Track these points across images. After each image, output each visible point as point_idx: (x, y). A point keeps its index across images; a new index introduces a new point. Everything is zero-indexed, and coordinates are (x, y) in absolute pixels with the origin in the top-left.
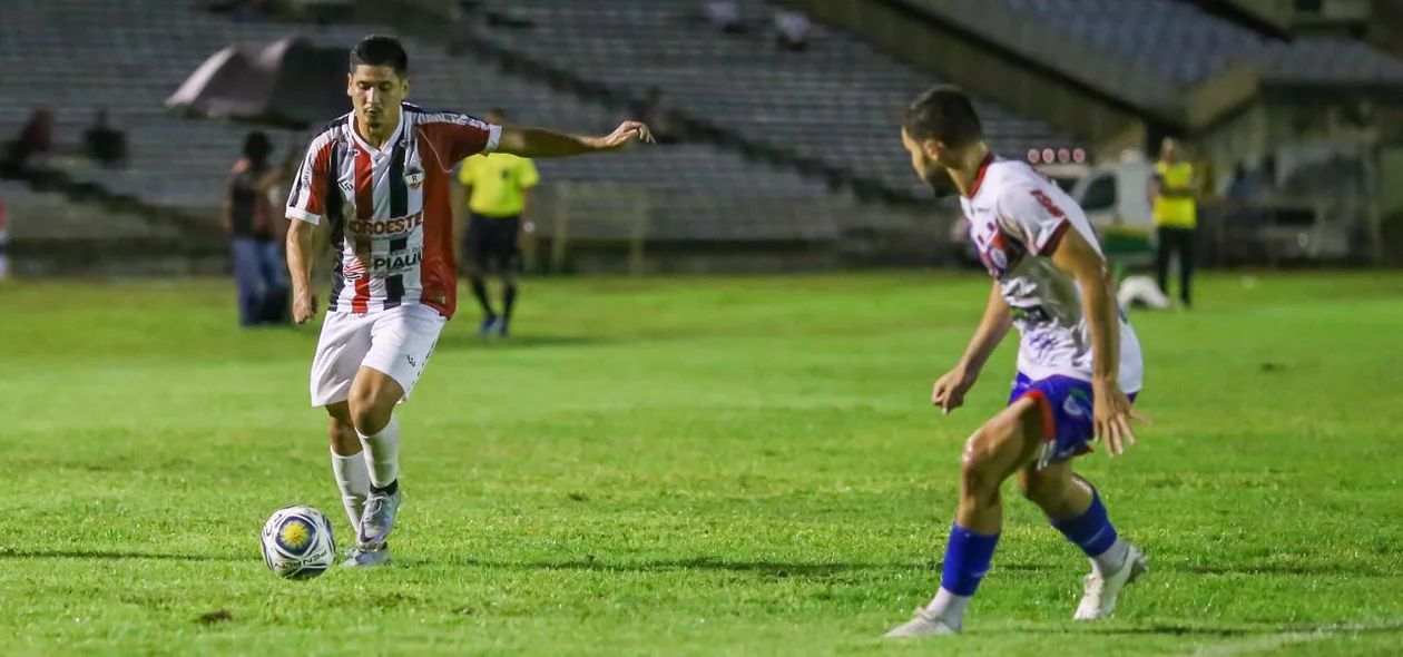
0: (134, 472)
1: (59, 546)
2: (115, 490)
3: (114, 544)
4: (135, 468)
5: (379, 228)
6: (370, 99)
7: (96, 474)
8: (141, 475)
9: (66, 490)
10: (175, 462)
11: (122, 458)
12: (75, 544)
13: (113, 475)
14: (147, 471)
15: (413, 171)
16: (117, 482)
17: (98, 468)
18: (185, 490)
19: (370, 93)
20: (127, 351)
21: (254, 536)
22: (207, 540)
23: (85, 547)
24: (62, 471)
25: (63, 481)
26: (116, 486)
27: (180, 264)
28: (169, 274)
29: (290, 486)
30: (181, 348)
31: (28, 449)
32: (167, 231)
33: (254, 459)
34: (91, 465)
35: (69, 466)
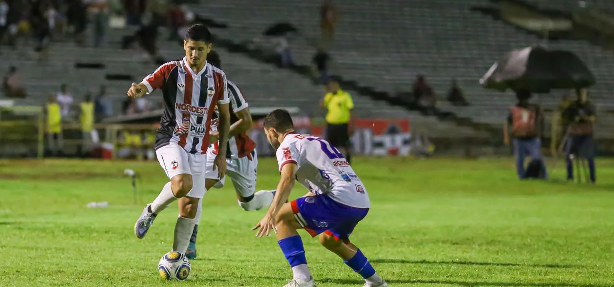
0: (474, 246)
1: (441, 278)
2: (465, 254)
3: (466, 279)
4: (474, 243)
5: (194, 109)
6: (193, 55)
7: (455, 246)
8: (477, 247)
9: (442, 253)
10: (492, 241)
11: (468, 239)
12: (448, 278)
13: (464, 246)
14: (479, 245)
15: (211, 89)
16: (466, 250)
17: (457, 244)
18: (498, 255)
19: (194, 52)
20: (468, 190)
21: (531, 276)
22: (509, 278)
23: (452, 279)
24: (440, 244)
25: (441, 249)
26: (466, 252)
27: (490, 150)
28: (484, 154)
29: (547, 254)
30: (492, 189)
31: (425, 234)
32: (484, 135)
33: (529, 240)
34: (454, 242)
35: (444, 242)
